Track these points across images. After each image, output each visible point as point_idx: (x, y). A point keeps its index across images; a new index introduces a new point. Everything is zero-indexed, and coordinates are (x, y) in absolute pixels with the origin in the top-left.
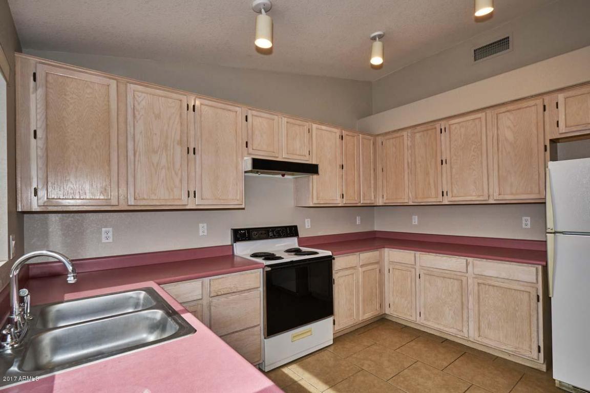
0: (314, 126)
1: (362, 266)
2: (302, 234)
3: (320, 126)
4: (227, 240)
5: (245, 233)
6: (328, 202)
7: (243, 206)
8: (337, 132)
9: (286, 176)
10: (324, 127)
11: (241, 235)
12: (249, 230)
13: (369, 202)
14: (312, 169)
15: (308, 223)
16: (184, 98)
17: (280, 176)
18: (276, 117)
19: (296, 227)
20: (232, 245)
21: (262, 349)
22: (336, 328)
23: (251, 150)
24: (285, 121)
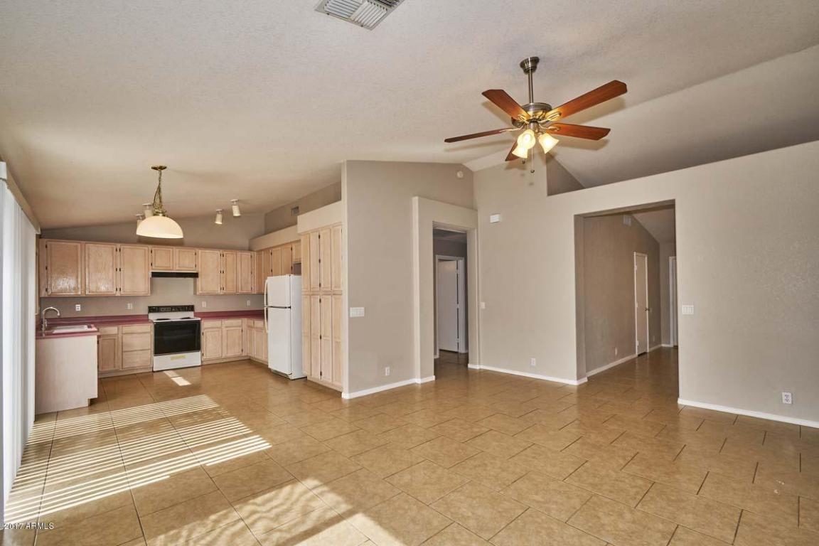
0: (200, 251)
1: (227, 327)
2: (197, 309)
3: (204, 251)
4: (145, 311)
5: (155, 309)
6: (209, 292)
7: (149, 295)
8: (219, 252)
10: (208, 251)
11: (152, 309)
12: (158, 308)
14: (195, 275)
15: (203, 304)
16: (114, 246)
19: (193, 306)
20: (149, 314)
21: (151, 361)
22: (204, 357)
23: (154, 267)
24: (177, 250)
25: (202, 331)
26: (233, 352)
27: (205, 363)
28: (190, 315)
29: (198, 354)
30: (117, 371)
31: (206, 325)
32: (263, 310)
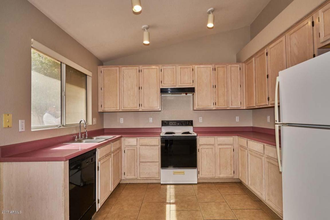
0: (196, 66)
1: (219, 145)
2: (195, 125)
3: (199, 66)
4: (159, 125)
5: (166, 123)
6: (204, 107)
7: (160, 110)
8: (211, 67)
9: (188, 95)
10: (202, 66)
11: (165, 123)
12: (168, 122)
13: (235, 107)
15: (201, 120)
16: (138, 68)
17: (185, 95)
18: (174, 67)
19: (192, 121)
20: (161, 128)
21: (159, 173)
22: (200, 176)
23: (163, 85)
24: (179, 67)
25: (198, 147)
26: (225, 174)
27: (201, 181)
28: (190, 129)
29: (194, 171)
30: (137, 179)
31: (202, 141)
32: (274, 130)
